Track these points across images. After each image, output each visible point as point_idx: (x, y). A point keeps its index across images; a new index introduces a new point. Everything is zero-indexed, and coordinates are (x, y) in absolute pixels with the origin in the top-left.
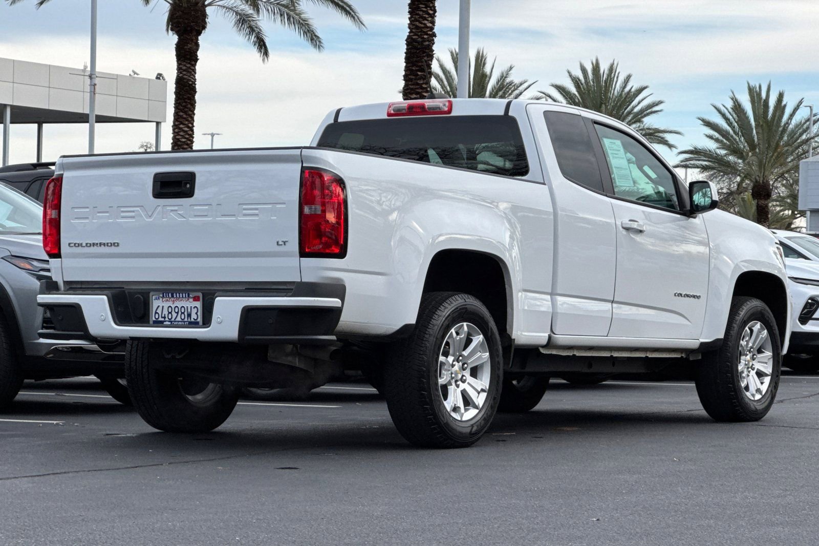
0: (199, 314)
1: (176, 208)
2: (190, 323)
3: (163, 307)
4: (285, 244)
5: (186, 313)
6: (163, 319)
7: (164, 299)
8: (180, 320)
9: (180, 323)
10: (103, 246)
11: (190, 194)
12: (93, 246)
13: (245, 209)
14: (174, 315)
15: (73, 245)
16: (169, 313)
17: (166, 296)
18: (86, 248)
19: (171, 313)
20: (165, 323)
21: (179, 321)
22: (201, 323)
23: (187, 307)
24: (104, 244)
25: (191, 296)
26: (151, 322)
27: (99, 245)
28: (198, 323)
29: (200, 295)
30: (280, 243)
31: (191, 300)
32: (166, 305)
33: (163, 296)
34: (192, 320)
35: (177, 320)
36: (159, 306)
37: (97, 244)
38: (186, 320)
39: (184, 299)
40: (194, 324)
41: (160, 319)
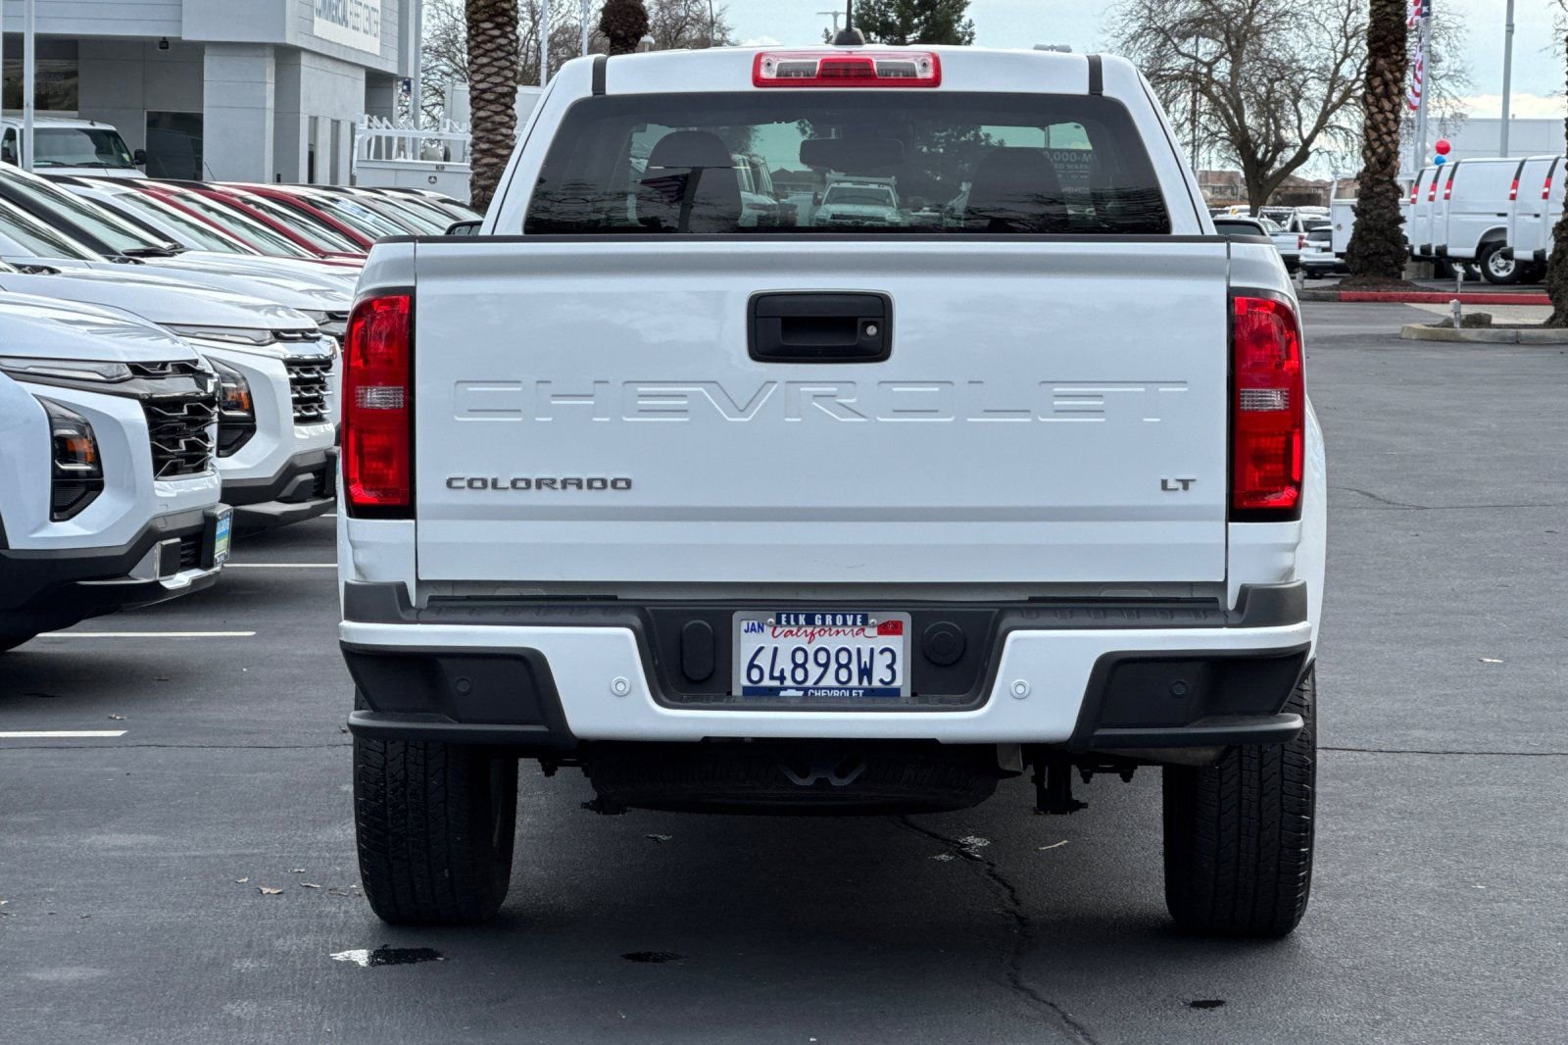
0: (898, 667)
1: (832, 389)
2: (871, 692)
3: (776, 649)
4: (1186, 487)
5: (854, 667)
6: (776, 683)
7: (779, 630)
8: (835, 684)
9: (836, 693)
10: (572, 489)
11: (878, 351)
13: (1058, 396)
14: (815, 672)
15: (464, 483)
16: (796, 666)
17: (788, 622)
18: (511, 491)
19: (803, 666)
20: (783, 694)
21: (830, 689)
23: (859, 650)
24: (579, 484)
25: (871, 621)
27: (558, 485)
29: (906, 619)
30: (1171, 484)
31: (872, 632)
32: (786, 645)
33: (779, 622)
34: (876, 683)
35: (822, 684)
36: (761, 649)
37: (554, 481)
38: (855, 682)
39: (847, 630)
41: (767, 682)
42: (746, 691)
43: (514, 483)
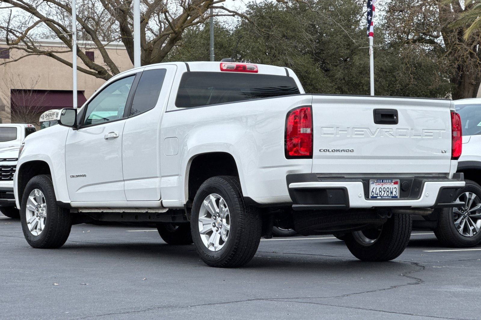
1: (388, 130)
2: (393, 197)
3: (376, 188)
5: (390, 192)
6: (376, 195)
7: (377, 184)
8: (386, 195)
9: (387, 197)
12: (337, 151)
14: (383, 193)
16: (380, 191)
20: (378, 198)
21: (386, 196)
22: (399, 197)
25: (393, 181)
26: (370, 197)
28: (396, 197)
29: (399, 181)
33: (377, 182)
34: (393, 195)
35: (384, 195)
38: (390, 195)
40: (394, 198)
41: (375, 195)
42: (371, 197)
43: (332, 151)
